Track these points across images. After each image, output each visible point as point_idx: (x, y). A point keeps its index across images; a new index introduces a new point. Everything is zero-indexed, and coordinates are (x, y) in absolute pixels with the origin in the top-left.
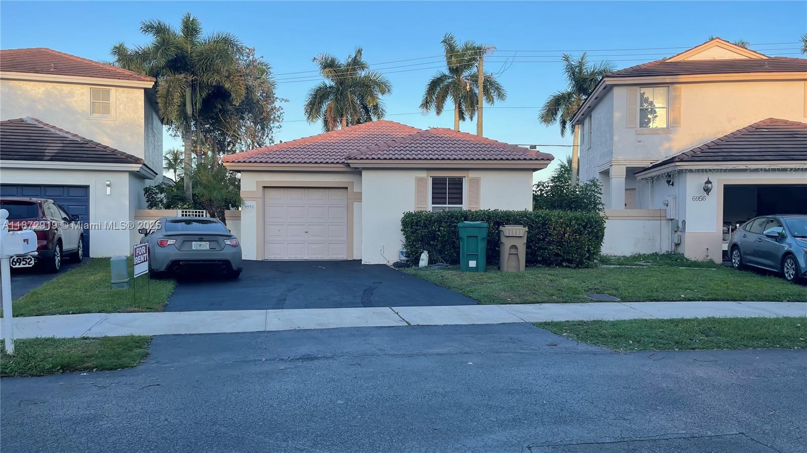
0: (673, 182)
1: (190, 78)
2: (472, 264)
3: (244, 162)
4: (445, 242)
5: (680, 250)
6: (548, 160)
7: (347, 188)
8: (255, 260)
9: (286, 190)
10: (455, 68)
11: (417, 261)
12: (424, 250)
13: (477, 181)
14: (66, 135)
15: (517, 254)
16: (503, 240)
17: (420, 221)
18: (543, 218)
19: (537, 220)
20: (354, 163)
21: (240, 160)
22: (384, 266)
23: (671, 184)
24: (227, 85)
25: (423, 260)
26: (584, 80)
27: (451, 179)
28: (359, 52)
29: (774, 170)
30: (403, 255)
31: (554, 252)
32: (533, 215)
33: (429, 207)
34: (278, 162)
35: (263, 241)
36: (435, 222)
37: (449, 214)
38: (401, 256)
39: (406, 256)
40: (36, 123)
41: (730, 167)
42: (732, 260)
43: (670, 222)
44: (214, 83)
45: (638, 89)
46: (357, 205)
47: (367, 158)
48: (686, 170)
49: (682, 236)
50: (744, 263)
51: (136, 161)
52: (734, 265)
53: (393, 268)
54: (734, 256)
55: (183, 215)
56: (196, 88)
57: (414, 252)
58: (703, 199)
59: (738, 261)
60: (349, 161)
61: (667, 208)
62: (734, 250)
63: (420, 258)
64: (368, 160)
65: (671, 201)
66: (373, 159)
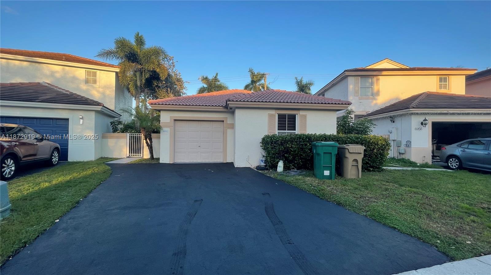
0: (394, 121)
1: (139, 67)
2: (327, 173)
3: (162, 104)
4: (296, 155)
5: (406, 157)
6: (349, 104)
7: (223, 121)
8: (169, 163)
9: (188, 122)
10: (254, 81)
11: (275, 167)
12: (280, 160)
13: (305, 117)
14: (62, 91)
15: (357, 166)
16: (348, 155)
17: (277, 141)
18: (361, 139)
19: (357, 141)
20: (231, 104)
21: (160, 103)
22: (249, 168)
24: (158, 70)
25: (280, 167)
26: (303, 86)
27: (289, 115)
28: (217, 74)
30: (262, 161)
31: (366, 162)
32: (354, 138)
33: (276, 132)
34: (183, 105)
35: (174, 151)
36: (288, 142)
37: (298, 136)
38: (261, 162)
39: (264, 163)
40: (47, 85)
41: (439, 112)
42: (448, 164)
43: (393, 142)
44: (151, 69)
45: (360, 78)
46: (229, 131)
47: (240, 101)
48: (415, 113)
49: (407, 149)
50: (464, 166)
51: (98, 104)
52: (451, 167)
53: (256, 170)
54: (451, 162)
55: (130, 136)
56: (142, 72)
57: (272, 161)
58: (420, 129)
59: (457, 165)
60: (228, 103)
61: (390, 134)
62: (451, 158)
63: (277, 165)
64: (241, 102)
65: (394, 130)
66: (244, 101)
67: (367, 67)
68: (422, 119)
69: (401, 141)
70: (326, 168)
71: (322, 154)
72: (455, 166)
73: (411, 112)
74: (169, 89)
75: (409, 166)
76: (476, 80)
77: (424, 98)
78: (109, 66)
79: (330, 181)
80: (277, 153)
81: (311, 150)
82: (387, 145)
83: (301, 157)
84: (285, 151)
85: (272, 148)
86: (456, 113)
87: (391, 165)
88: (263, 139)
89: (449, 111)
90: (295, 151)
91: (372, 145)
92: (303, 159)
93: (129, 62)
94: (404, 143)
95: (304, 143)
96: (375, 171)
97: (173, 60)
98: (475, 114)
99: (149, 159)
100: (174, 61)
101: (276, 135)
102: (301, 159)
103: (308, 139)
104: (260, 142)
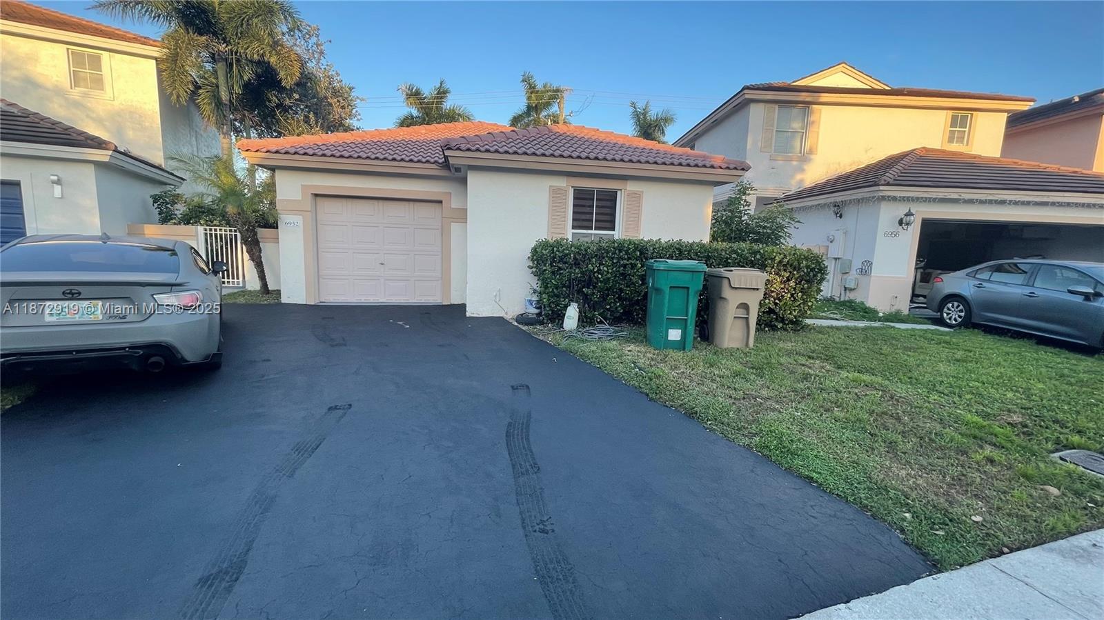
0: (841, 214)
1: (222, 47)
2: (675, 335)
4: (608, 289)
5: (857, 297)
6: (743, 169)
7: (441, 202)
8: (305, 303)
9: (350, 203)
10: (534, 105)
11: (557, 317)
12: (572, 301)
13: (637, 197)
15: (747, 318)
16: (727, 293)
17: (566, 255)
18: (762, 256)
19: (753, 259)
20: (456, 158)
21: (270, 149)
22: (500, 321)
23: (838, 215)
24: (273, 60)
25: (570, 318)
26: (648, 125)
27: (600, 192)
28: (443, 82)
29: (991, 202)
30: (531, 304)
31: (769, 308)
32: (747, 251)
33: (569, 233)
35: (316, 275)
36: (592, 258)
37: (616, 245)
38: (529, 306)
39: (536, 308)
41: (941, 196)
42: (942, 315)
43: (833, 261)
44: (255, 56)
45: (777, 107)
46: (455, 228)
47: (478, 150)
48: (889, 197)
49: (863, 279)
50: (975, 320)
51: (100, 144)
52: (948, 321)
53: (516, 324)
54: (949, 309)
55: (206, 234)
56: (231, 64)
57: (553, 303)
58: (895, 235)
59: (960, 317)
60: (447, 153)
61: (830, 245)
62: (949, 302)
63: (565, 314)
64: (479, 153)
65: (839, 237)
66: (487, 151)
67: (796, 81)
68: (901, 210)
69: (851, 261)
70: (673, 323)
71: (667, 290)
72: (955, 320)
73: (881, 194)
74: (311, 115)
75: (863, 318)
76: (1030, 126)
77: (913, 162)
78: (136, 40)
79: (681, 354)
80: (564, 286)
81: (643, 278)
82: (820, 270)
83: (620, 295)
84: (585, 281)
85: (553, 273)
86: (977, 200)
87: (824, 314)
88: (534, 250)
89: (962, 195)
90: (607, 281)
91: (785, 270)
92: (625, 299)
93: (188, 33)
94: (857, 264)
95: (630, 261)
96: (786, 330)
97: (317, 36)
98: (1016, 203)
99: (259, 291)
100: (322, 39)
101: (567, 239)
102: (620, 298)
103: (638, 253)
104: (529, 257)
